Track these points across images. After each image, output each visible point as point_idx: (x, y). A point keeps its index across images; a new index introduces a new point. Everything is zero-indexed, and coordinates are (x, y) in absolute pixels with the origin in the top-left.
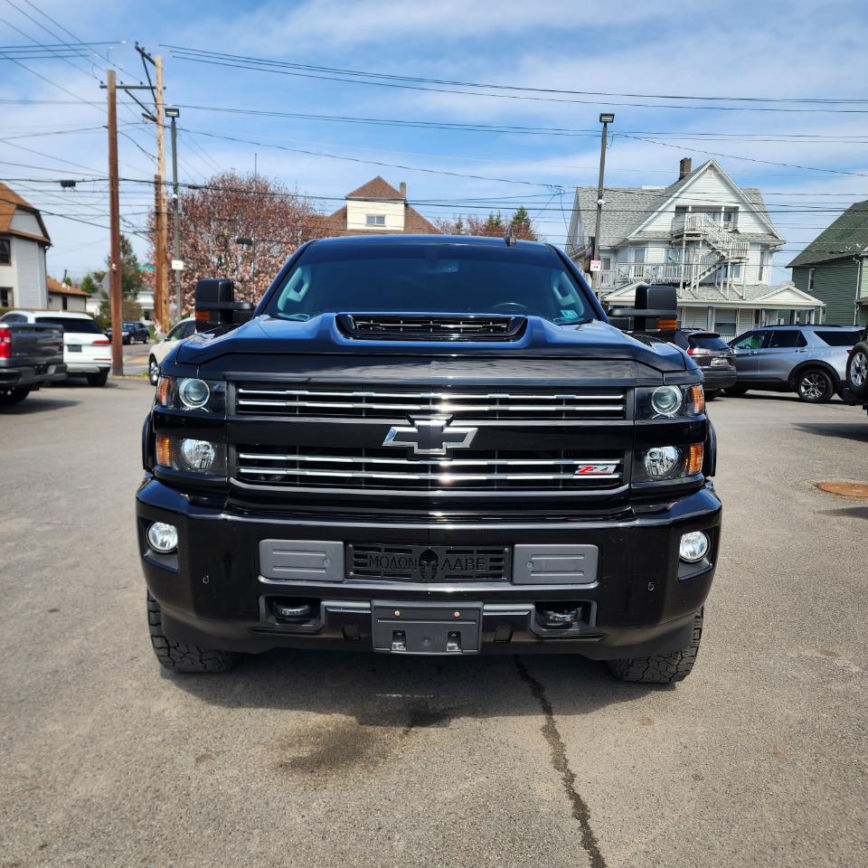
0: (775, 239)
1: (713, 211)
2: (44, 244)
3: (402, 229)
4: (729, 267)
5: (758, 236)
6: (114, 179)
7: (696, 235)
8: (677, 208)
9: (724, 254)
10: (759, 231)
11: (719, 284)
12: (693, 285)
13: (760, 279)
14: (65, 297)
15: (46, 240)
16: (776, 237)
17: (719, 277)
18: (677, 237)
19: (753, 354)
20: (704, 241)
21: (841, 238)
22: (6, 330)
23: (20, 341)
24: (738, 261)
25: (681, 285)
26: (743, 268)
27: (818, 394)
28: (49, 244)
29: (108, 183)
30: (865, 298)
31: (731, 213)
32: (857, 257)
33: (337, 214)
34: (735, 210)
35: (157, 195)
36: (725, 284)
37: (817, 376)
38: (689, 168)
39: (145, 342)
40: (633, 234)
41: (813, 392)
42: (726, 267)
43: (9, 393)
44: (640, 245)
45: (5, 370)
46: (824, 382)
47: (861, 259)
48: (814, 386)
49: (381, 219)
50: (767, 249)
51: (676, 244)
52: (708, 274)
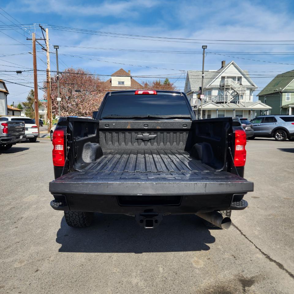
0: (254, 87)
1: (234, 78)
2: (6, 93)
3: (130, 86)
4: (240, 96)
5: (248, 86)
6: (35, 70)
7: (228, 86)
8: (222, 77)
9: (238, 92)
10: (249, 84)
11: (237, 102)
12: (228, 102)
13: (250, 100)
14: (13, 111)
15: (7, 92)
16: (254, 86)
17: (236, 100)
18: (222, 87)
19: (258, 125)
20: (231, 88)
21: (274, 86)
22: (6, 123)
23: (11, 127)
24: (243, 94)
25: (224, 103)
26: (244, 97)
27: (282, 138)
28: (8, 93)
29: (33, 71)
30: (283, 106)
31: (239, 79)
32: (280, 92)
33: (108, 81)
34: (241, 77)
35: (47, 75)
36: (239, 102)
37: (281, 132)
38: (225, 64)
39: (42, 126)
40: (207, 86)
41: (280, 138)
42: (239, 96)
43: (5, 146)
44: (210, 90)
45: (6, 138)
46: (284, 134)
47: (282, 93)
48: (280, 136)
49: (123, 83)
50: (251, 90)
51: (222, 89)
52: (233, 99)
